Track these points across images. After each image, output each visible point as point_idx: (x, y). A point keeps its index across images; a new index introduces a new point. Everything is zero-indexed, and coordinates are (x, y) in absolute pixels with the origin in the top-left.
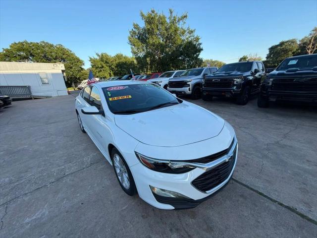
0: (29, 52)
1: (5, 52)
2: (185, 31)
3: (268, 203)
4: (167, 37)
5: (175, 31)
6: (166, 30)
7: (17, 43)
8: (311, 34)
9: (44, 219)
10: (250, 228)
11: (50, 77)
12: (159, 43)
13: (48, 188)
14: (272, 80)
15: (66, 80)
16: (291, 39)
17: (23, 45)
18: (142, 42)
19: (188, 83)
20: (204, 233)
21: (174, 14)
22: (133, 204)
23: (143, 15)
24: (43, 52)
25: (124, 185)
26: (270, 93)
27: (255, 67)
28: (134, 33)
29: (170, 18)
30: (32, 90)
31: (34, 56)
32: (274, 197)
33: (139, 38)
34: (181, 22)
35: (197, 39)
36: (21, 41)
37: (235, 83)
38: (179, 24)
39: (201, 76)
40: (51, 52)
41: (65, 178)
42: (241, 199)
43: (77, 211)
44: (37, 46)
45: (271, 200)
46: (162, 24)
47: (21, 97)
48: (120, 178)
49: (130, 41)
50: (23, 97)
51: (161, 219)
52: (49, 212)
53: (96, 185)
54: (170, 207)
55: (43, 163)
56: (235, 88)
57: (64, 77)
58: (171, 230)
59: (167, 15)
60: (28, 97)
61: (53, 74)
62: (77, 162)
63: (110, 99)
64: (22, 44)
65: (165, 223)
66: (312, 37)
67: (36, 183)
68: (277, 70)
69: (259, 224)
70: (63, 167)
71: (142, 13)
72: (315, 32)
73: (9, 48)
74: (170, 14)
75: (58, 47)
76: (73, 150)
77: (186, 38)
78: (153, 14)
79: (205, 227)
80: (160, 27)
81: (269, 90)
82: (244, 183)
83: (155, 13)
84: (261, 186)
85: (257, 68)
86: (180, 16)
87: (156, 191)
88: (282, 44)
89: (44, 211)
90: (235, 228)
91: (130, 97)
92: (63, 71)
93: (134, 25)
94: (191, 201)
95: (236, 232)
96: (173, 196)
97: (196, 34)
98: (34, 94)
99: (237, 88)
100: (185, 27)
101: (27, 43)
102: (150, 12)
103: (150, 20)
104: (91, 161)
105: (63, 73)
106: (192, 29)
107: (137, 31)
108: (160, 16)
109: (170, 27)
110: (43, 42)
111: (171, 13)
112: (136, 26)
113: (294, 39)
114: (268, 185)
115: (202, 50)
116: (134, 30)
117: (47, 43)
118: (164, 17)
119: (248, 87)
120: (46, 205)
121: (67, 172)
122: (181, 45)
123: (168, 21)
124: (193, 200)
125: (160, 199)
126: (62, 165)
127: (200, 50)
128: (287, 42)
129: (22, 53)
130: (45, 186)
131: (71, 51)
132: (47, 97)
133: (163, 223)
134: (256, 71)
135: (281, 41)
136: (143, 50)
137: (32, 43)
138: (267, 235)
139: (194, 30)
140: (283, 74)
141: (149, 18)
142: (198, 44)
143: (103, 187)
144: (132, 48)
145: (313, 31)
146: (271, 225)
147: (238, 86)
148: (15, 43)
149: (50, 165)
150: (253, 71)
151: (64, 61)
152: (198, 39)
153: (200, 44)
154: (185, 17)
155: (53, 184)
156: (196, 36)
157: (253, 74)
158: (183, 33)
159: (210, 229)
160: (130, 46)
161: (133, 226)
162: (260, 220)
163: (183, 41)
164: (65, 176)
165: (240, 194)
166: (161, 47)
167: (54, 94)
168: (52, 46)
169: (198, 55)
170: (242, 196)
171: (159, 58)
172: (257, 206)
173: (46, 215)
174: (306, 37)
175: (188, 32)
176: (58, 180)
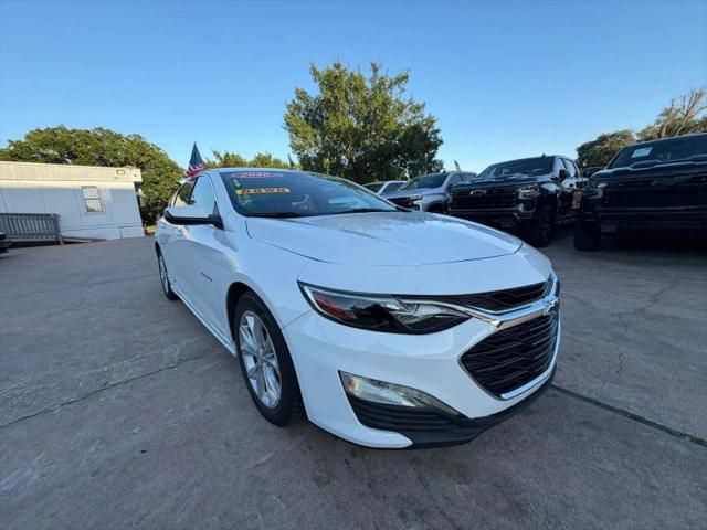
0: (68, 148)
1: (12, 148)
2: (403, 107)
3: (663, 440)
4: (367, 118)
5: (384, 103)
6: (366, 102)
7: (42, 129)
8: (658, 122)
9: (23, 495)
10: (635, 504)
11: (107, 197)
12: (351, 127)
13: (54, 415)
14: (602, 185)
15: (143, 204)
16: (620, 130)
17: (56, 135)
18: (313, 127)
19: (415, 203)
20: (501, 520)
21: (381, 73)
22: (289, 448)
23: (315, 73)
24: (97, 151)
25: (265, 400)
26: (600, 215)
27: (559, 167)
28: (298, 108)
29: (372, 80)
30: (62, 225)
31: (76, 157)
32: (674, 425)
33: (307, 119)
34: (396, 89)
35: (430, 122)
36: (51, 127)
37: (521, 197)
38: (391, 93)
39: (441, 189)
40: (115, 150)
41: (106, 392)
42: (586, 431)
43: (124, 471)
44: (86, 137)
45: (670, 432)
46: (356, 89)
47: (34, 239)
48: (253, 382)
49: (288, 124)
50: (39, 239)
51: (370, 487)
52: (42, 476)
53: (187, 406)
54: (398, 440)
55: (55, 361)
56: (521, 208)
57: (138, 197)
58: (402, 515)
59: (367, 74)
60: (50, 239)
61: (114, 192)
62: (143, 357)
63: (239, 192)
64: (53, 132)
65: (384, 497)
66: (662, 128)
67: (22, 405)
68: (610, 167)
69: (655, 493)
70: (106, 369)
71: (314, 69)
72: (665, 118)
73: (23, 140)
74: (372, 74)
75: (132, 139)
76: (137, 333)
77: (405, 120)
78: (337, 71)
79: (502, 504)
80: (351, 96)
81: (598, 209)
82: (585, 394)
83: (342, 68)
84: (631, 400)
85: (563, 168)
86: (393, 76)
87: (359, 389)
88: (603, 139)
89: (28, 472)
90: (589, 506)
91: (287, 190)
92: (137, 185)
93: (297, 91)
94: (460, 420)
95: (597, 517)
96: (406, 403)
97: (426, 113)
98: (65, 233)
99: (526, 208)
100: (404, 98)
101: (63, 130)
102: (332, 68)
103: (331, 81)
104: (180, 355)
105: (137, 190)
106: (418, 102)
107: (303, 106)
108: (352, 75)
109: (374, 97)
110: (100, 129)
111: (375, 70)
112: (302, 95)
113: (627, 131)
114: (648, 398)
115: (441, 142)
116: (297, 101)
117: (108, 131)
118: (361, 79)
119: (549, 207)
120: (38, 458)
121: (116, 378)
122: (395, 133)
123: (369, 85)
124: (464, 417)
125: (369, 413)
126: (105, 365)
127: (436, 144)
128: (614, 135)
129: (51, 152)
130: (46, 411)
131: (159, 149)
132: (94, 240)
133: (377, 497)
134: (564, 175)
135: (599, 134)
136: (316, 143)
137: (74, 131)
138: (690, 523)
139: (424, 105)
140: (627, 172)
141: (328, 76)
142: (433, 133)
143: (207, 411)
144: (292, 137)
145: (662, 115)
146: (692, 495)
147: (528, 203)
148: (39, 131)
149: (73, 365)
150: (557, 174)
151: (143, 169)
152: (432, 122)
153: (437, 131)
154: (405, 78)
155: (71, 406)
156: (426, 116)
157: (557, 181)
158: (400, 110)
159: (518, 510)
160: (287, 133)
161: (288, 506)
162: (654, 482)
163: (400, 125)
164: (106, 387)
165: (582, 420)
166: (356, 137)
167: (112, 235)
168: (118, 137)
169: (433, 155)
170: (586, 423)
171: (351, 160)
172: (635, 447)
173: (30, 483)
174: (649, 128)
175: (410, 110)
176: (86, 397)
